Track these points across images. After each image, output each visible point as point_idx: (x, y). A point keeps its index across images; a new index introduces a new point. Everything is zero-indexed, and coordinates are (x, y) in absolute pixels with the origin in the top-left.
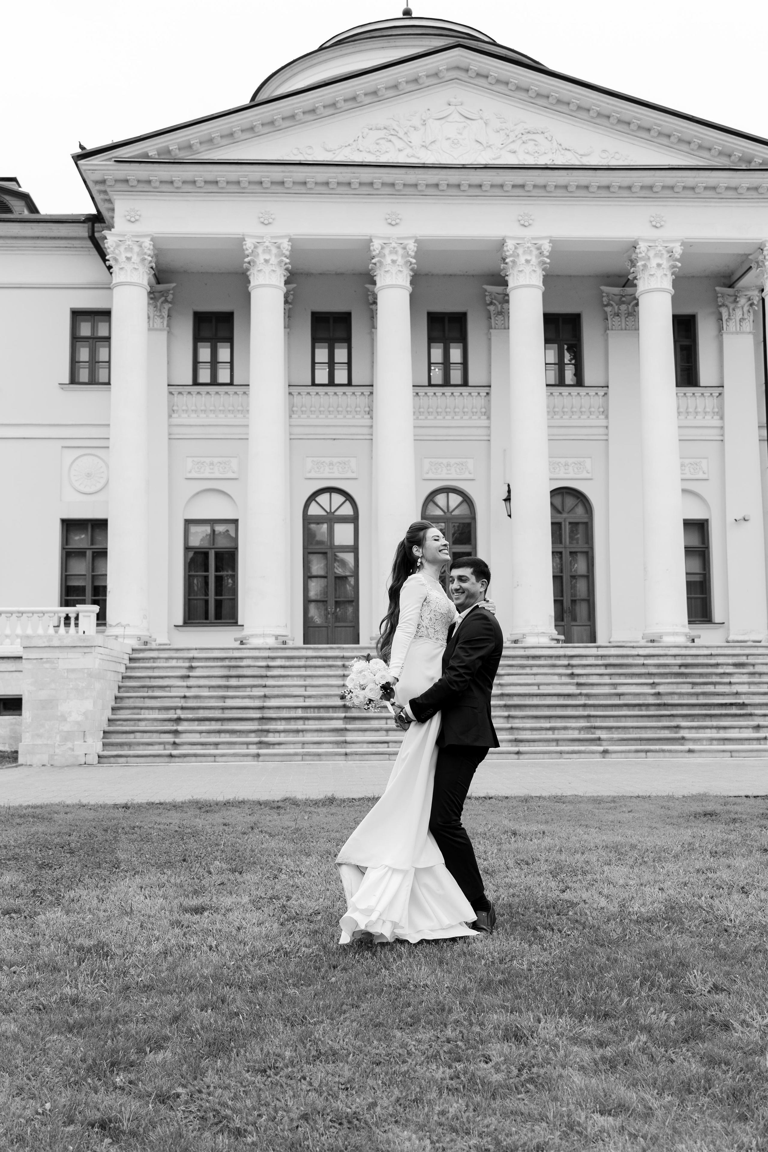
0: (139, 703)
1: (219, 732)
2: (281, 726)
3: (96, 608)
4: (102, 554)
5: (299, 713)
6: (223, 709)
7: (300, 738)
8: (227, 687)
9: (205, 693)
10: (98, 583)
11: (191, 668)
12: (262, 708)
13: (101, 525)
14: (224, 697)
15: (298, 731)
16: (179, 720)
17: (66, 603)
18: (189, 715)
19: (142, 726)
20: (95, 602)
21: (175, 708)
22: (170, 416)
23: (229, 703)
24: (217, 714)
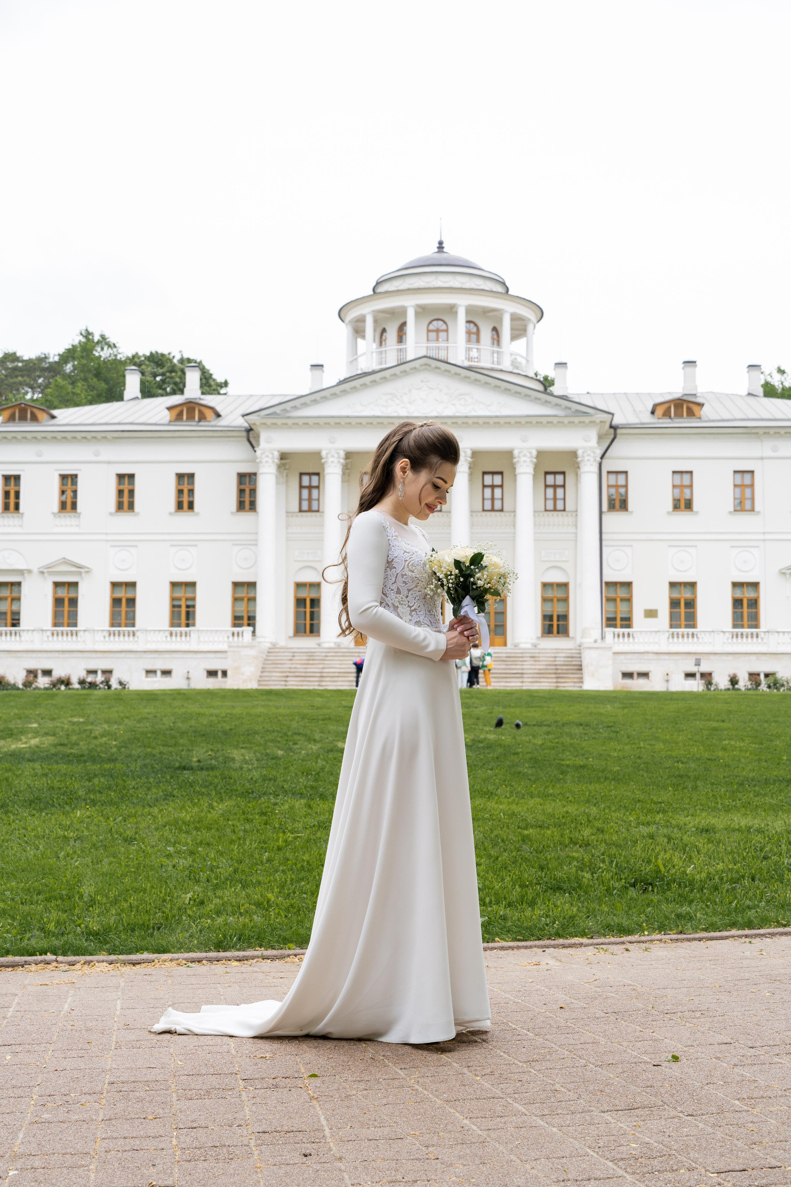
0: (272, 670)
1: (303, 681)
2: (328, 679)
3: (251, 629)
4: (254, 599)
5: (337, 674)
6: (306, 672)
7: (335, 683)
8: (308, 664)
9: (299, 666)
10: (251, 614)
11: (294, 656)
12: (321, 672)
13: (252, 585)
14: (306, 668)
15: (334, 681)
16: (287, 677)
17: (235, 625)
18: (292, 674)
19: (273, 678)
20: (249, 625)
21: (286, 672)
22: (287, 528)
23: (308, 670)
24: (303, 674)
